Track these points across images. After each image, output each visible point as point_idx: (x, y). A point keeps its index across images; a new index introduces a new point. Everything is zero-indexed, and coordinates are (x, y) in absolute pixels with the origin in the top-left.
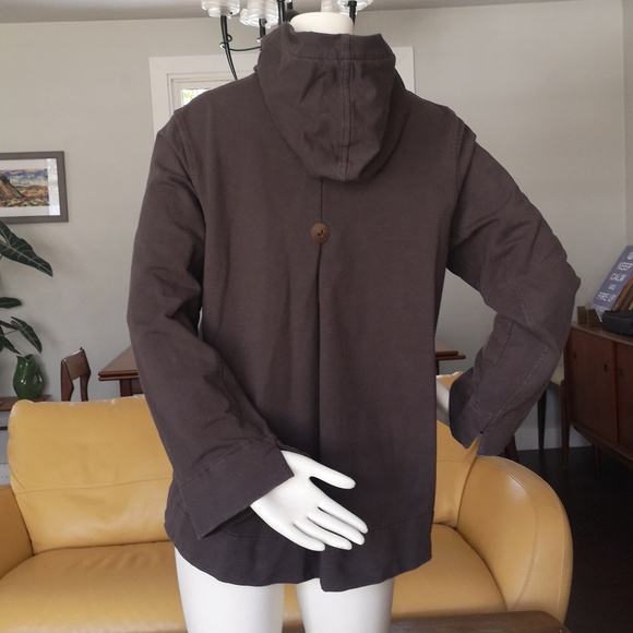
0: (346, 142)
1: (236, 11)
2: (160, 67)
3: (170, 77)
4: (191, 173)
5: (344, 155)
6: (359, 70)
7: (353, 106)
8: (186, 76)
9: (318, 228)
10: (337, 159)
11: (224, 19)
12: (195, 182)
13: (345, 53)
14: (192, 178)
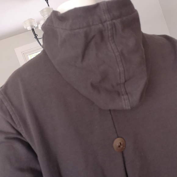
0: (123, 80)
1: (36, 26)
2: (19, 51)
3: (23, 53)
4: (19, 130)
5: (123, 90)
6: (119, 26)
7: (122, 54)
8: (28, 51)
9: (117, 142)
10: (119, 94)
11: (33, 30)
12: (24, 134)
13: (106, 17)
14: (21, 132)
